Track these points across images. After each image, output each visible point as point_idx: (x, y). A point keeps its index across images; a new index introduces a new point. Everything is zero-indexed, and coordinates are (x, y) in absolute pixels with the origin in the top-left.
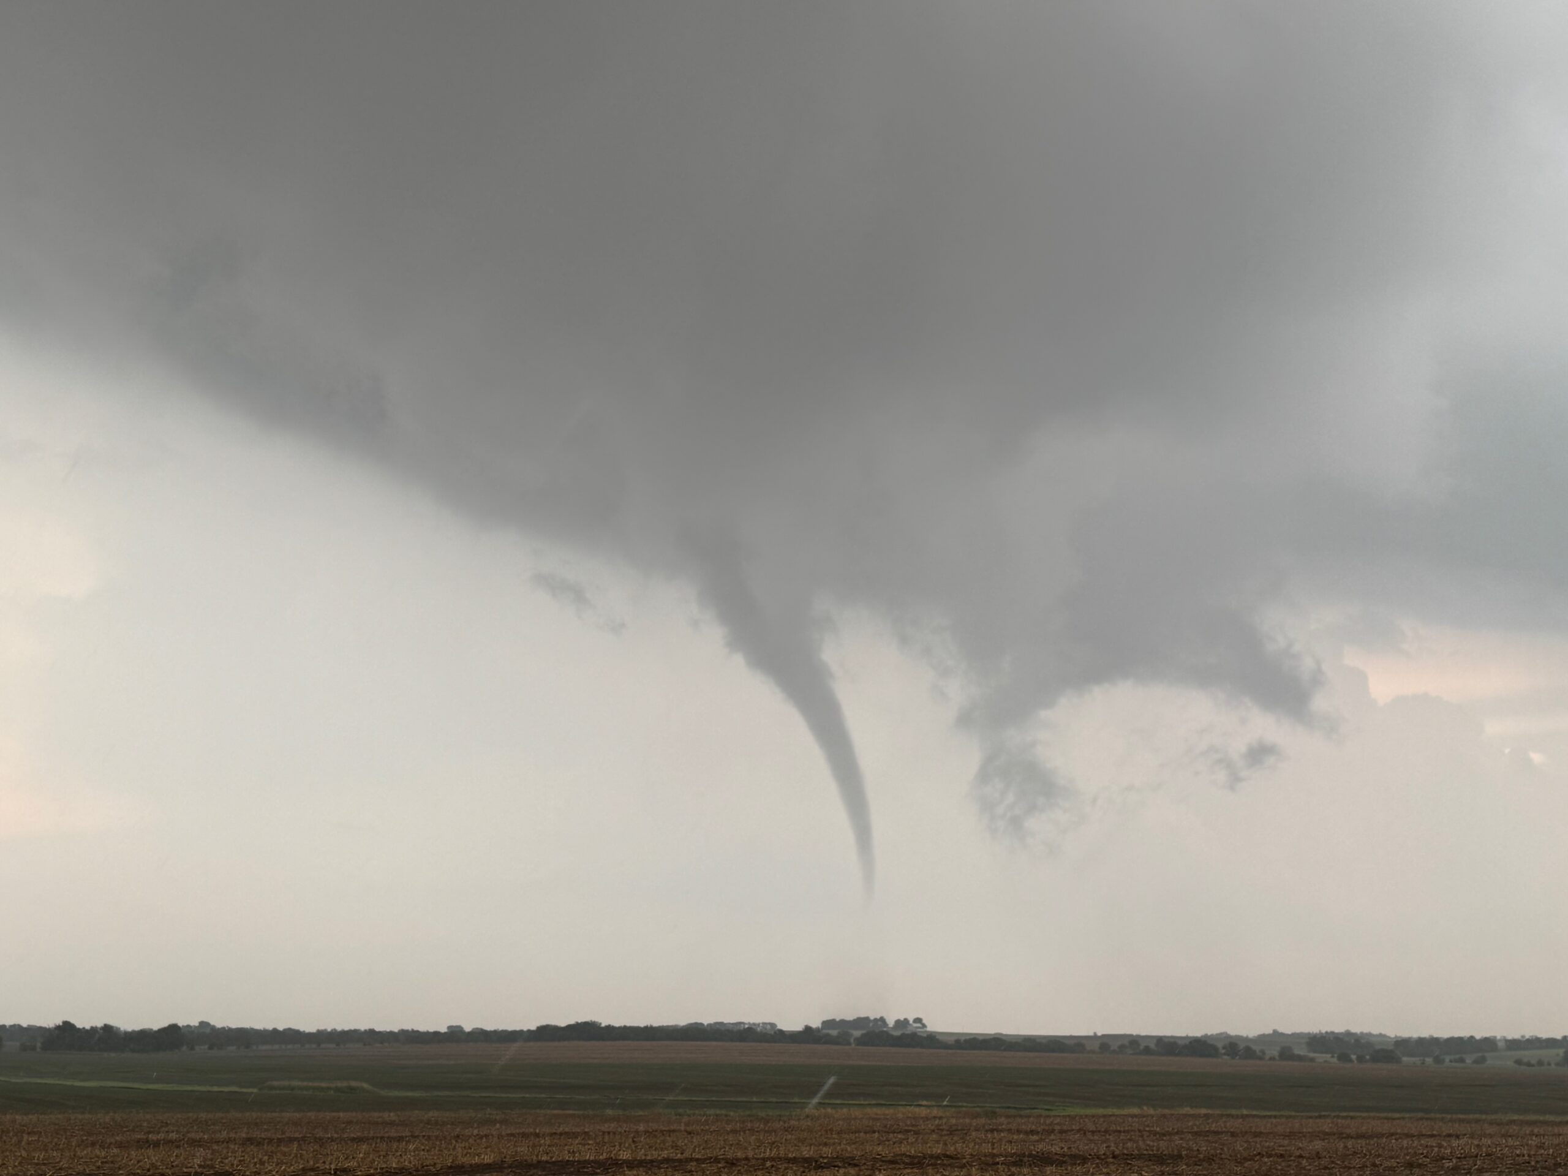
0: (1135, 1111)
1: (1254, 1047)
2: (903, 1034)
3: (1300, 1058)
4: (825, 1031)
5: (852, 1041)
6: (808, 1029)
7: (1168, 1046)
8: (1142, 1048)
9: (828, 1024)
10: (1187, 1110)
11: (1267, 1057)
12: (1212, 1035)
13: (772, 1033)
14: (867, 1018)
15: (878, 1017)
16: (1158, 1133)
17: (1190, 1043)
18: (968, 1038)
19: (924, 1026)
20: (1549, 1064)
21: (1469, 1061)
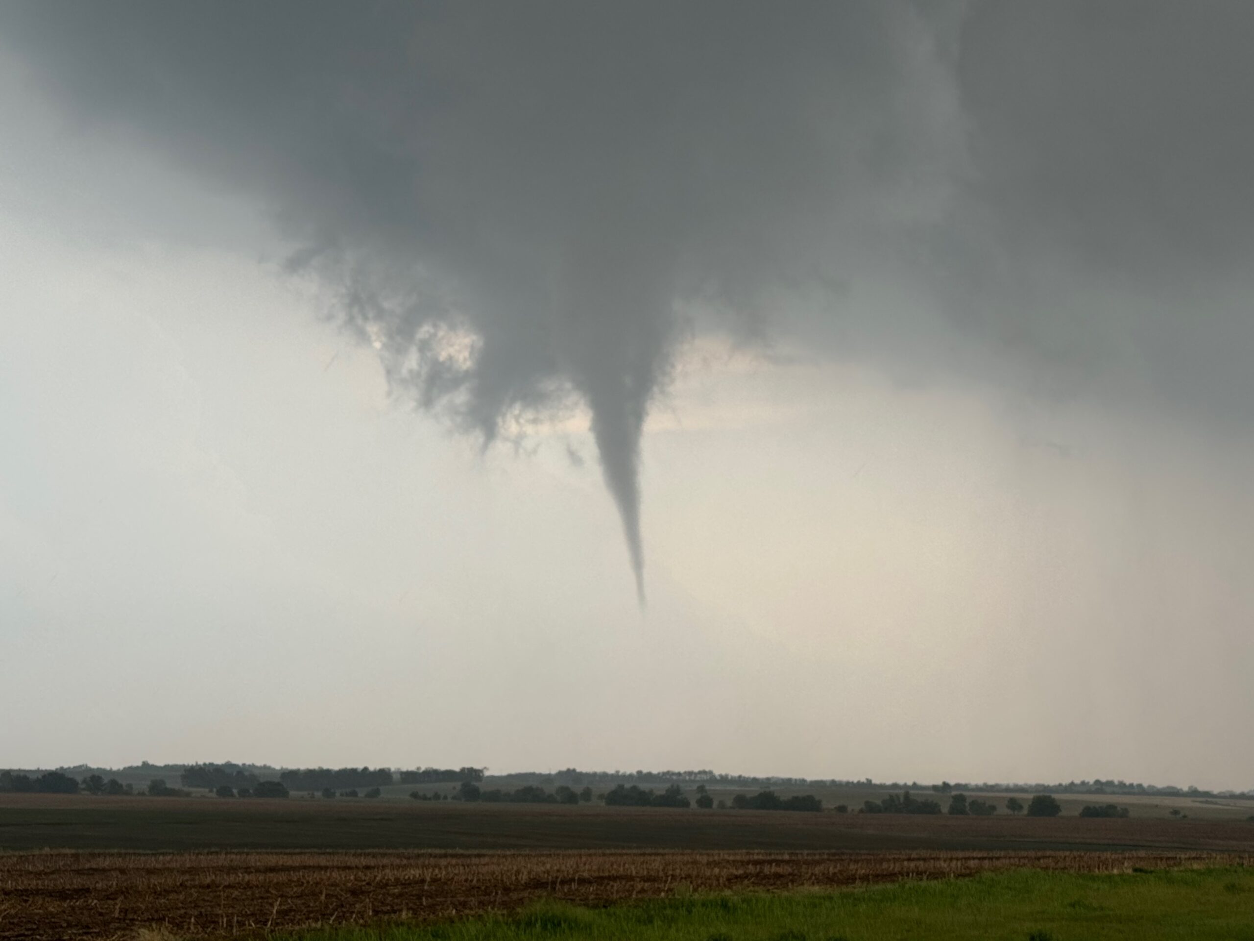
1: (120, 782)
3: (173, 793)
7: (16, 781)
11: (135, 792)
17: (44, 777)
20: (445, 798)
21: (361, 794)
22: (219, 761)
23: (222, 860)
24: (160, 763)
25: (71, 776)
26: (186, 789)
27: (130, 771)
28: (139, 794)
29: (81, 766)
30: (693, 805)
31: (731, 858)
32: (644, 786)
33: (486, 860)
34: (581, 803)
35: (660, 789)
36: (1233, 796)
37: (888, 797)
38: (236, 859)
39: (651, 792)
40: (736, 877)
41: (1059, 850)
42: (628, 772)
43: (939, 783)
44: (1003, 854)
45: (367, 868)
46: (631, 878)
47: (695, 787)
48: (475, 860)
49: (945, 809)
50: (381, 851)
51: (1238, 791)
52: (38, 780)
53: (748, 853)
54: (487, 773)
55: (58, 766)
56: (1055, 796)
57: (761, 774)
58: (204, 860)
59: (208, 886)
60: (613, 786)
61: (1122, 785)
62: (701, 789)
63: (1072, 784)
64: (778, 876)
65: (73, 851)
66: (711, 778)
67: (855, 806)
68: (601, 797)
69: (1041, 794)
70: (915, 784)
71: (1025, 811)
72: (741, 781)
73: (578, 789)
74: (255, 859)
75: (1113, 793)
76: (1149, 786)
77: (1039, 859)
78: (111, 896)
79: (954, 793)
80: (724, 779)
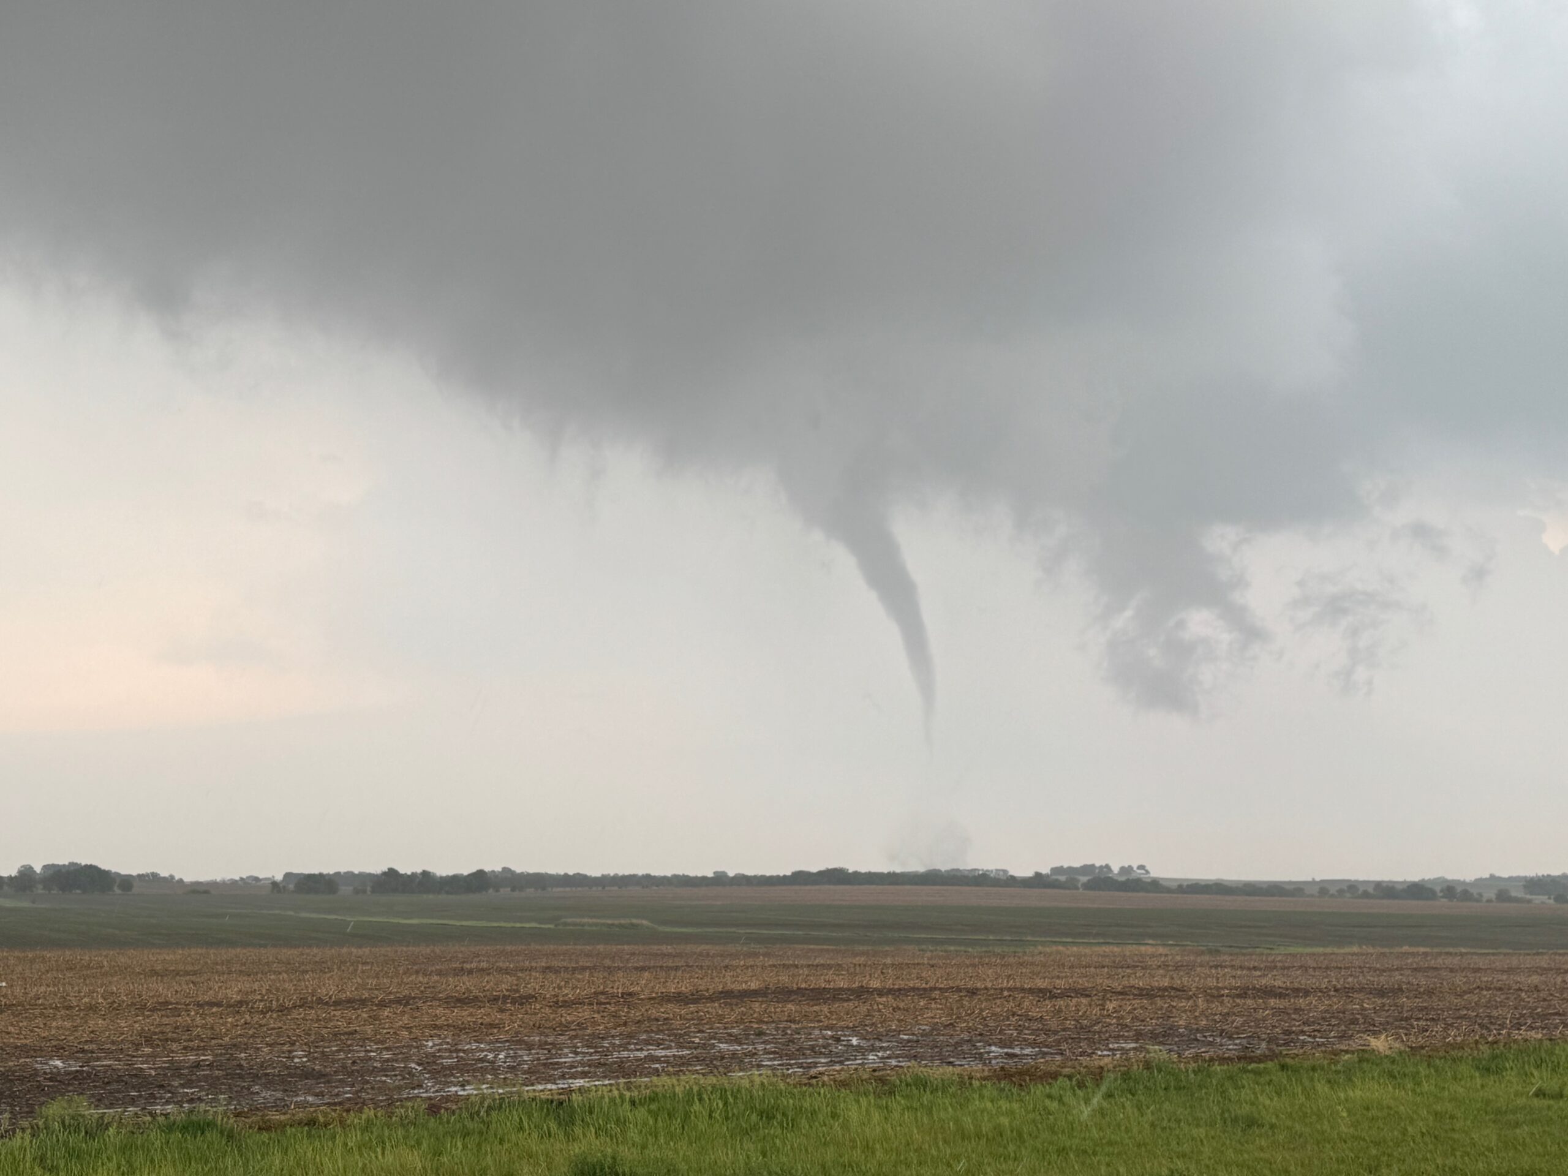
0: (1355, 949)
1: (1471, 891)
2: (1128, 880)
3: (1517, 900)
4: (1055, 877)
5: (1080, 885)
6: (1038, 875)
7: (1386, 890)
8: (1360, 892)
9: (1057, 870)
10: (1406, 948)
11: (1484, 899)
12: (1429, 880)
13: (1005, 878)
14: (1093, 866)
15: (1104, 865)
16: (1378, 969)
17: (1408, 887)
18: (1190, 883)
19: (1147, 872)
22: (1557, 872)
24: (1505, 875)
25: (1429, 886)
26: (1528, 897)
27: (1479, 882)
28: (1489, 901)
29: (1439, 878)
52: (1403, 890)
55: (1421, 878)
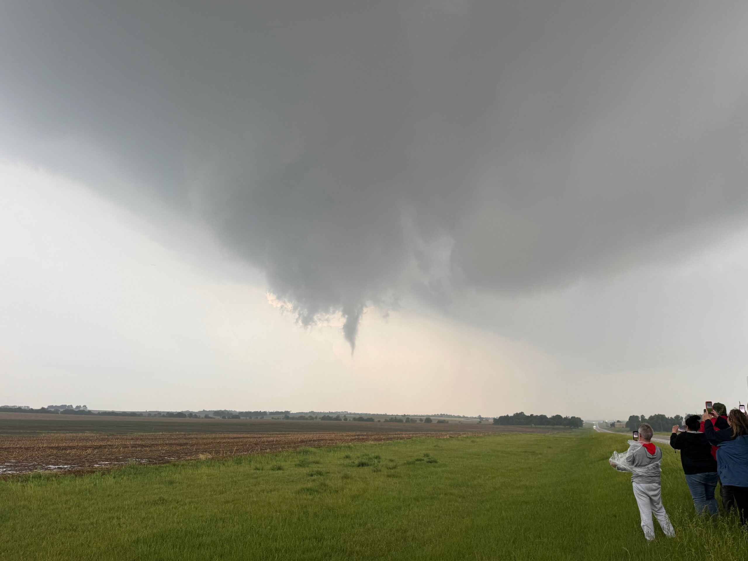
1: (197, 415)
2: (79, 410)
3: (211, 418)
4: (49, 409)
5: (59, 412)
6: (43, 409)
7: (170, 415)
8: (162, 415)
10: (177, 433)
13: (28, 409)
14: (66, 405)
15: (70, 405)
18: (102, 412)
19: (87, 408)
20: (280, 419)
21: (259, 418)
22: (223, 409)
23: (222, 436)
24: (208, 410)
25: (184, 413)
26: (214, 417)
27: (200, 412)
28: (202, 418)
29: (187, 411)
30: (343, 420)
31: (352, 434)
32: (330, 415)
33: (290, 435)
34: (315, 420)
35: (335, 416)
36: (473, 418)
37: (390, 418)
38: (226, 435)
39: (332, 417)
40: (353, 439)
41: (432, 432)
42: (327, 412)
43: (403, 414)
44: (418, 433)
45: (260, 437)
46: (326, 440)
47: (343, 415)
48: (287, 435)
49: (404, 421)
50: (263, 433)
51: (474, 417)
52: (176, 414)
53: (356, 433)
54: (291, 412)
55: (181, 411)
56: (431, 418)
57: (360, 413)
58: (218, 436)
59: (218, 443)
60: (322, 415)
61: (447, 415)
62: (345, 416)
63: (435, 415)
64: (363, 439)
65: (184, 433)
66: (348, 414)
67: (382, 420)
68: (320, 418)
69: (428, 417)
70: (397, 415)
71: (424, 422)
72: (355, 414)
73: (314, 416)
74: (231, 435)
75: (445, 417)
76: (454, 415)
77: (427, 434)
78: (193, 445)
79: (407, 417)
80: (350, 414)
